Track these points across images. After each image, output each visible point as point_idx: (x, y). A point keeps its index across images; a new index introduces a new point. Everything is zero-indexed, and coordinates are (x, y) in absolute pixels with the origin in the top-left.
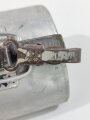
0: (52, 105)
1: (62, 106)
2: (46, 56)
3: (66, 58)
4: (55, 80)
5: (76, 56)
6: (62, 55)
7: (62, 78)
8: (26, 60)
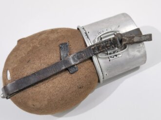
0: (134, 67)
1: (142, 67)
2: (136, 39)
3: (145, 39)
4: (139, 51)
5: (149, 38)
6: (143, 38)
7: (143, 50)
8: (127, 42)
